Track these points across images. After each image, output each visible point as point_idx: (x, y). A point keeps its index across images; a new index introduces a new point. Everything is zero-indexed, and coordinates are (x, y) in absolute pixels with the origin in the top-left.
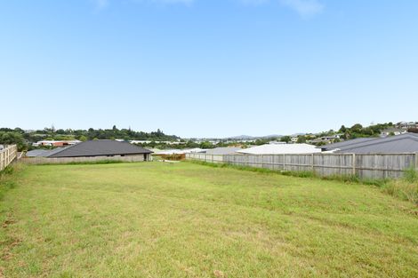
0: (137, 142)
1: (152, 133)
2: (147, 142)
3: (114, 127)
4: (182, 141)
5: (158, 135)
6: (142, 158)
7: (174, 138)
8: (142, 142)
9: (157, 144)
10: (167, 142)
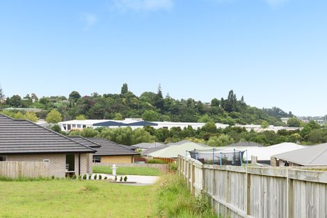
0: (170, 125)
1: (215, 102)
2: (196, 126)
3: (125, 88)
4: (294, 123)
5: (231, 107)
6: (60, 167)
7: (275, 115)
8: (183, 126)
9: (218, 132)
10: (249, 127)
